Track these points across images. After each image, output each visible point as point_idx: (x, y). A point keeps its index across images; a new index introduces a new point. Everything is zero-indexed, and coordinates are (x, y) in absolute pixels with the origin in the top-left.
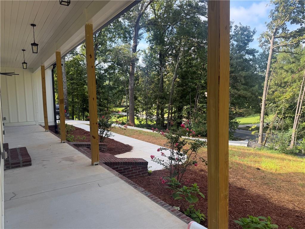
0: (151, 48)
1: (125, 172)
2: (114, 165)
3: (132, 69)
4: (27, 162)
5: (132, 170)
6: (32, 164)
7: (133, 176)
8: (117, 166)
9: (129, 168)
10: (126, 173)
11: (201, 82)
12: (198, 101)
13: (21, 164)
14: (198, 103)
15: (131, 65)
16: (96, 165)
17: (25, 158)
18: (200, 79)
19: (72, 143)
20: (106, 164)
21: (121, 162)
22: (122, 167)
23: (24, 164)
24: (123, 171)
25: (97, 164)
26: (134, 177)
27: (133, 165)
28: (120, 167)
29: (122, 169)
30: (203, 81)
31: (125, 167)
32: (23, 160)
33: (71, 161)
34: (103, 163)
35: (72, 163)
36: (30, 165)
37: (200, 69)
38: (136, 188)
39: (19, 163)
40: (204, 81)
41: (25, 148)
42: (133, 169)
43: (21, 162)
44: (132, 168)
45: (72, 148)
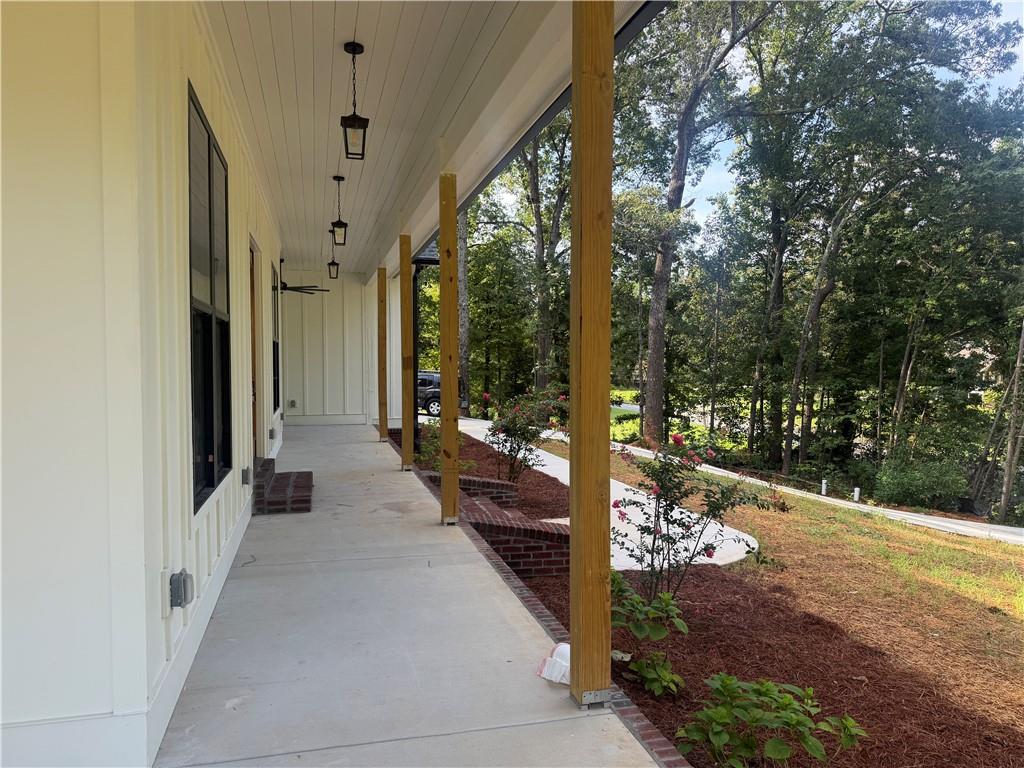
0: (744, 190)
1: (529, 556)
2: (498, 534)
3: (663, 262)
4: (303, 505)
5: (549, 555)
6: (313, 509)
7: (550, 571)
8: (507, 538)
9: (541, 548)
10: (531, 559)
11: (924, 305)
12: (911, 374)
13: (289, 507)
14: (911, 381)
15: (659, 252)
16: (449, 524)
17: (300, 494)
18: (923, 292)
19: (426, 473)
20: (477, 526)
21: (519, 529)
22: (521, 542)
23: (295, 506)
24: (523, 552)
25: (453, 524)
26: (555, 574)
27: (551, 541)
28: (515, 541)
29: (521, 545)
30: (930, 302)
31: (530, 542)
32: (293, 497)
33: (399, 510)
34: (471, 523)
35: (400, 514)
36: (308, 510)
37: (924, 256)
38: (507, 579)
39: (284, 503)
40: (934, 302)
41: (309, 475)
42: (552, 551)
43: (289, 501)
44: (548, 547)
45: (420, 485)
